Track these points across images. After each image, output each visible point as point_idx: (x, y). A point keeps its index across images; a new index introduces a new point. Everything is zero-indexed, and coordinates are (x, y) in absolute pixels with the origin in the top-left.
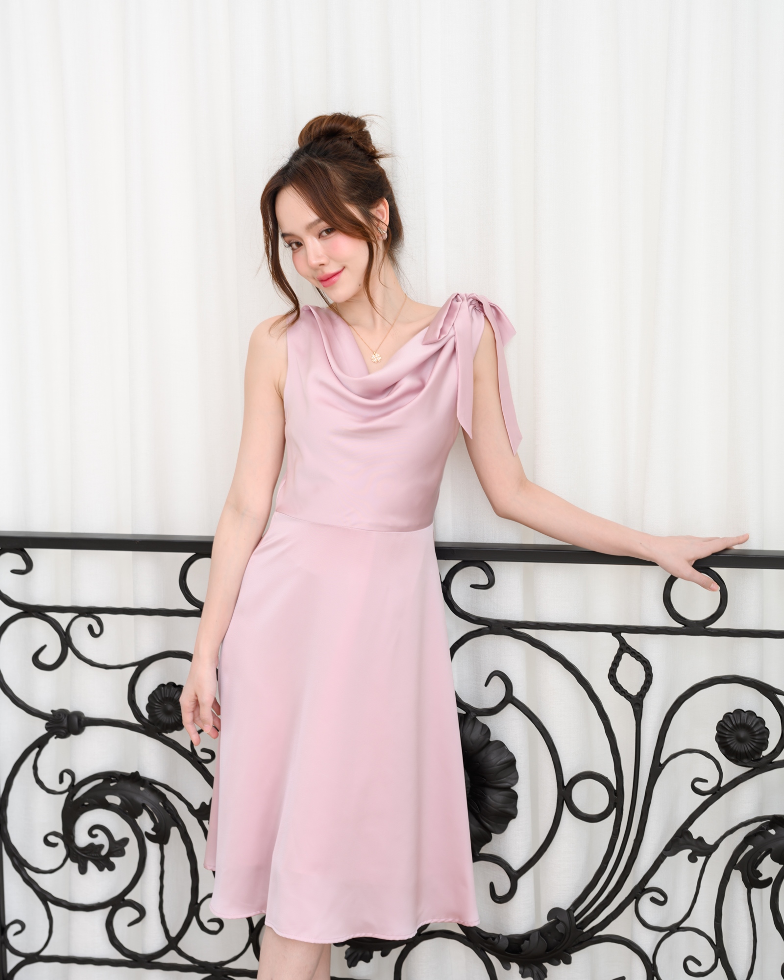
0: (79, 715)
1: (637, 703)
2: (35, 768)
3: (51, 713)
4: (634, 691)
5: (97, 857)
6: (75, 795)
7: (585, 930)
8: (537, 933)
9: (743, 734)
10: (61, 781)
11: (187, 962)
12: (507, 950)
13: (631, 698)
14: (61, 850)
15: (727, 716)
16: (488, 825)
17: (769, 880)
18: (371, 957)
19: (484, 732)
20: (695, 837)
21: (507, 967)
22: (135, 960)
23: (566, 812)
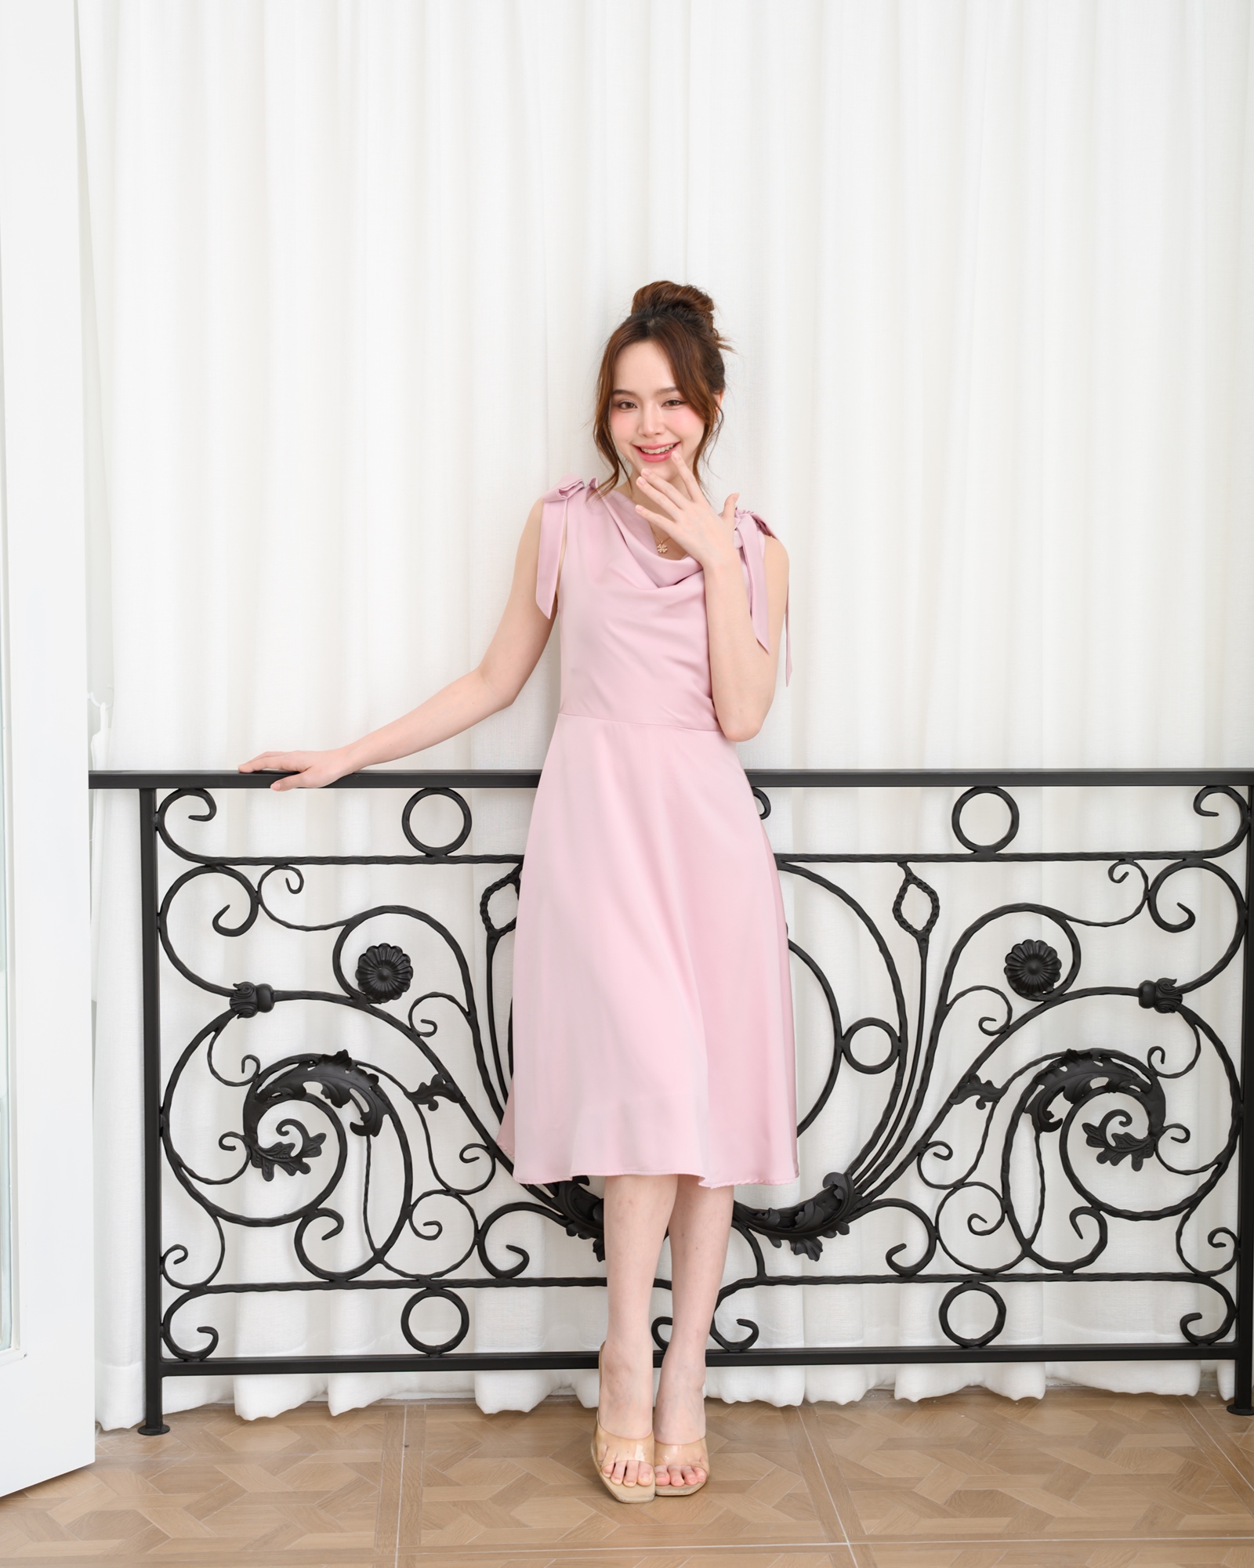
0: (266, 987)
1: (922, 938)
2: (210, 1056)
4: (919, 926)
5: (286, 1158)
6: (261, 1085)
7: (864, 1195)
8: (812, 1203)
9: (1034, 965)
10: (244, 1069)
11: (398, 1277)
12: (778, 1226)
13: (916, 933)
14: (240, 1154)
15: (1016, 947)
17: (1059, 1122)
20: (983, 1081)
21: (778, 1246)
22: (331, 1281)
23: (844, 1064)
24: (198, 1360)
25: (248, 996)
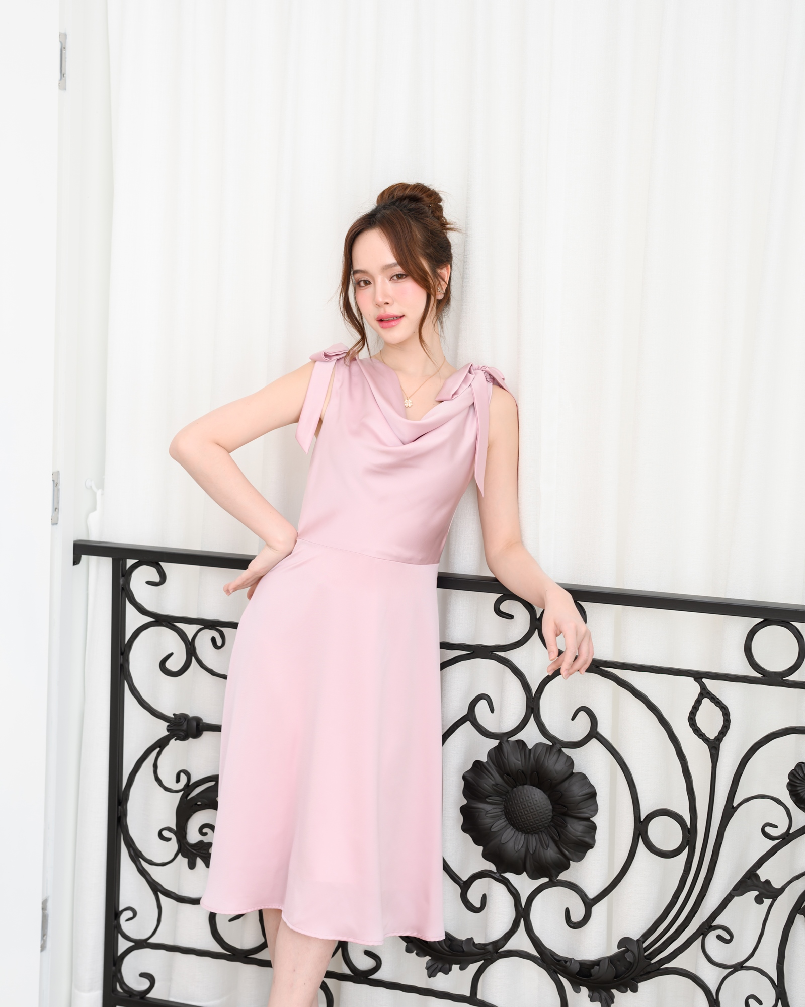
0: (198, 720)
1: (714, 746)
2: (155, 766)
3: (173, 716)
4: (712, 734)
5: (205, 854)
6: (189, 794)
7: (653, 961)
8: (607, 961)
10: (178, 780)
12: (577, 974)
13: (708, 741)
14: (173, 845)
15: (799, 765)
16: (567, 853)
18: (450, 970)
19: (568, 764)
20: (763, 880)
21: (577, 991)
22: (234, 955)
23: (641, 846)
24: (139, 998)
25: (180, 724)
